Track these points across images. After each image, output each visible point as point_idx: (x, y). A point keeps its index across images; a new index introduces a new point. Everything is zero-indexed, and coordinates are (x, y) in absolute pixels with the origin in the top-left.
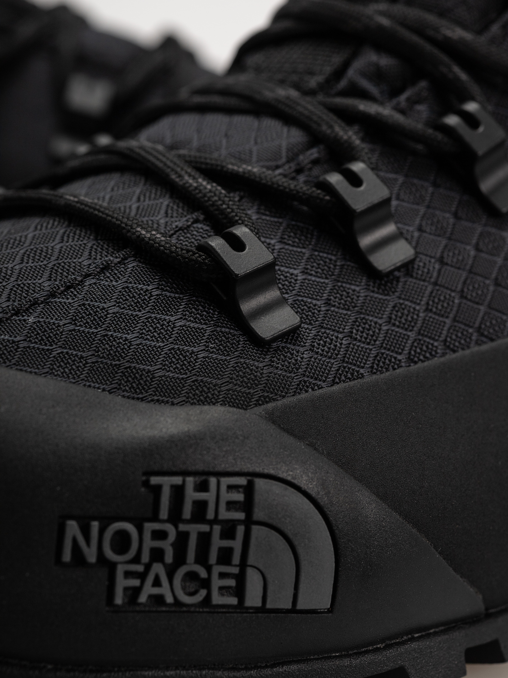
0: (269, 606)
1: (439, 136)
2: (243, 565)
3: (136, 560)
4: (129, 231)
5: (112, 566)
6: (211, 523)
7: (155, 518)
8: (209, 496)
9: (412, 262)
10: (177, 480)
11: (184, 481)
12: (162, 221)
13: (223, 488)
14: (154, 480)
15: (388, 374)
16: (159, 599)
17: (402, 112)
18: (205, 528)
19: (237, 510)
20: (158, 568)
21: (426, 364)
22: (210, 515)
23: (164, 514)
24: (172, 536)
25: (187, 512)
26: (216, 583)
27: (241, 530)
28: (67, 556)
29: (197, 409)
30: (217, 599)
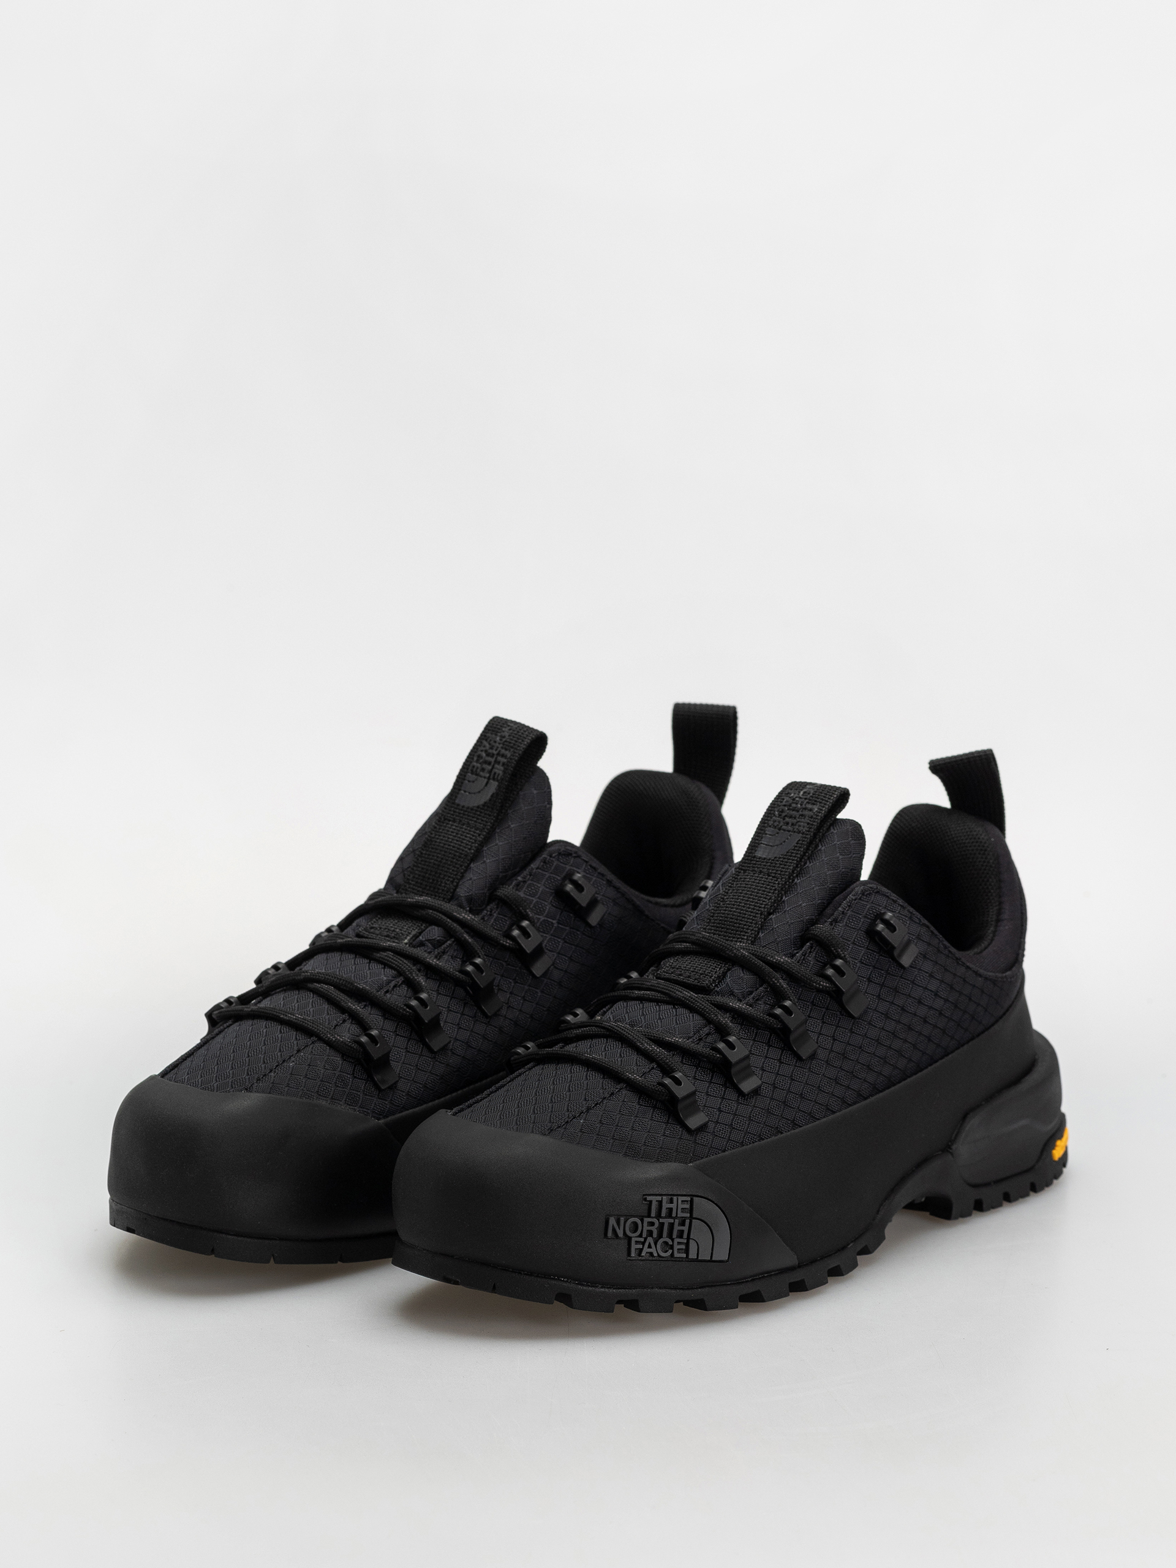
0: (699, 1258)
1: (772, 1020)
2: (688, 1238)
3: (641, 1236)
4: (622, 1075)
5: (629, 1239)
6: (674, 1218)
7: (649, 1216)
8: (673, 1206)
9: (760, 1087)
10: (659, 1198)
11: (662, 1198)
12: (635, 1068)
13: (680, 1202)
14: (649, 1198)
15: (751, 1145)
16: (651, 1254)
17: (751, 1006)
18: (672, 1221)
19: (686, 1212)
20: (650, 1240)
21: (769, 1140)
22: (674, 1215)
23: (653, 1214)
24: (657, 1224)
25: (664, 1213)
26: (676, 1247)
27: (688, 1221)
28: (610, 1234)
29: (665, 1164)
30: (676, 1255)
